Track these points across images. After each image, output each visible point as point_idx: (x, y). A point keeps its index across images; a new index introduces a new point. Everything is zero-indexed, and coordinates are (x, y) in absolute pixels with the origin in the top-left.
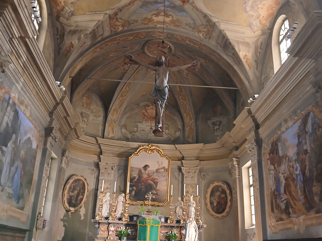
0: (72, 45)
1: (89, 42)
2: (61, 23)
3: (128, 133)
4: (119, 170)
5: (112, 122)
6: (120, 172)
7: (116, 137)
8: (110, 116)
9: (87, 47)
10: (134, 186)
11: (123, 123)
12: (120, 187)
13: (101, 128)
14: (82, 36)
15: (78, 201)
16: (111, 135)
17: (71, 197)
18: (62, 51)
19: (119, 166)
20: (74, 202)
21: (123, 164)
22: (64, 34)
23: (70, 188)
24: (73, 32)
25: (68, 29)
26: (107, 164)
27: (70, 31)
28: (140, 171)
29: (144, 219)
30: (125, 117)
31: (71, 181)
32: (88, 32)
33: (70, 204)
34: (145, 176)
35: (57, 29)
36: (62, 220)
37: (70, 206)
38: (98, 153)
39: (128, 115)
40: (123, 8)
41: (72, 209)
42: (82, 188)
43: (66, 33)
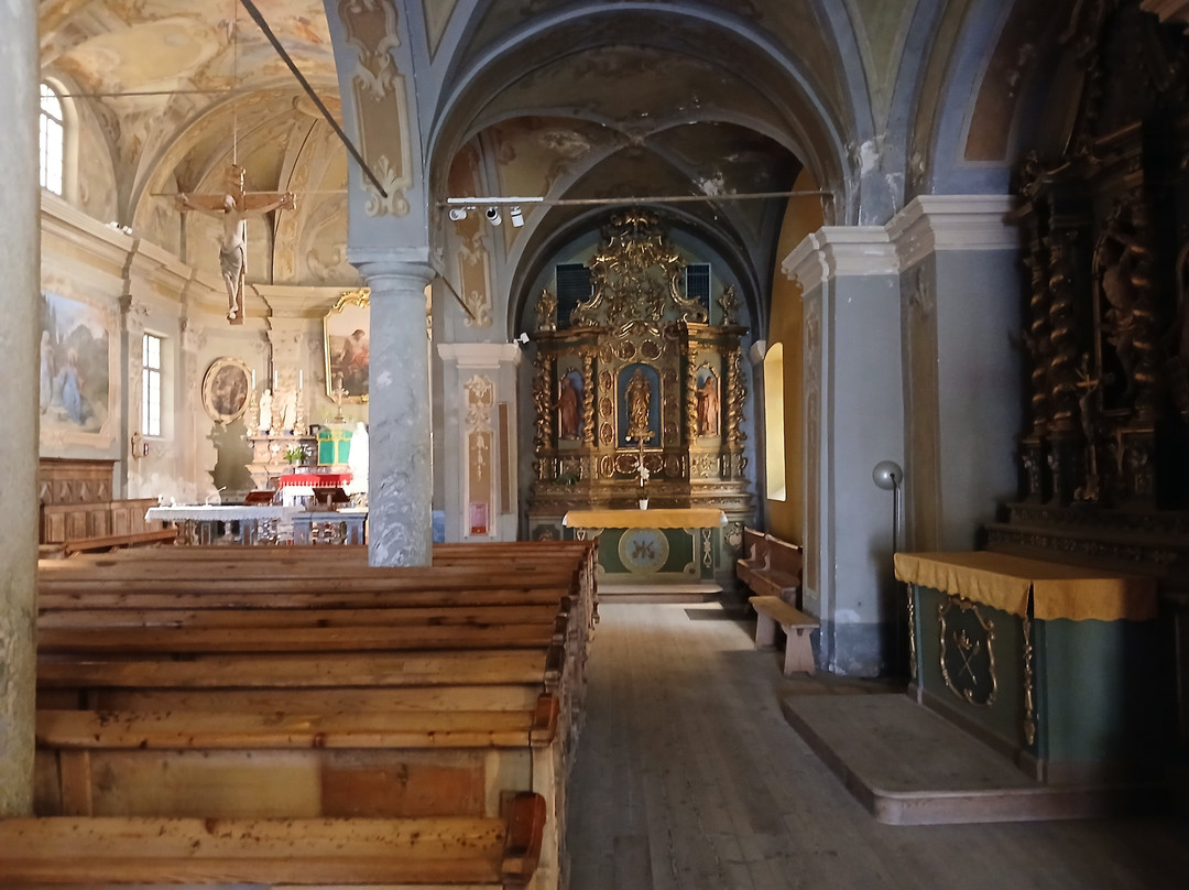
0: (137, 141)
1: (170, 128)
2: (107, 105)
3: (321, 267)
4: (310, 341)
5: (285, 249)
6: (314, 346)
7: (297, 280)
8: (278, 236)
9: (168, 137)
10: (340, 370)
11: (309, 248)
12: (315, 373)
13: (265, 261)
14: (151, 121)
15: (237, 404)
16: (286, 276)
17: (220, 398)
18: (123, 153)
19: (310, 333)
20: (227, 405)
21: (316, 329)
22: (118, 123)
23: (215, 382)
24: (134, 117)
25: (122, 113)
26: (284, 332)
27: (127, 116)
28: (347, 342)
29: (328, 430)
30: (313, 233)
31: (214, 371)
32: (161, 113)
33: (220, 408)
34: (357, 351)
35: (104, 115)
36: (208, 437)
37: (220, 412)
38: (265, 314)
39: (318, 228)
40: (209, 62)
41: (227, 419)
42: (241, 381)
43: (121, 121)
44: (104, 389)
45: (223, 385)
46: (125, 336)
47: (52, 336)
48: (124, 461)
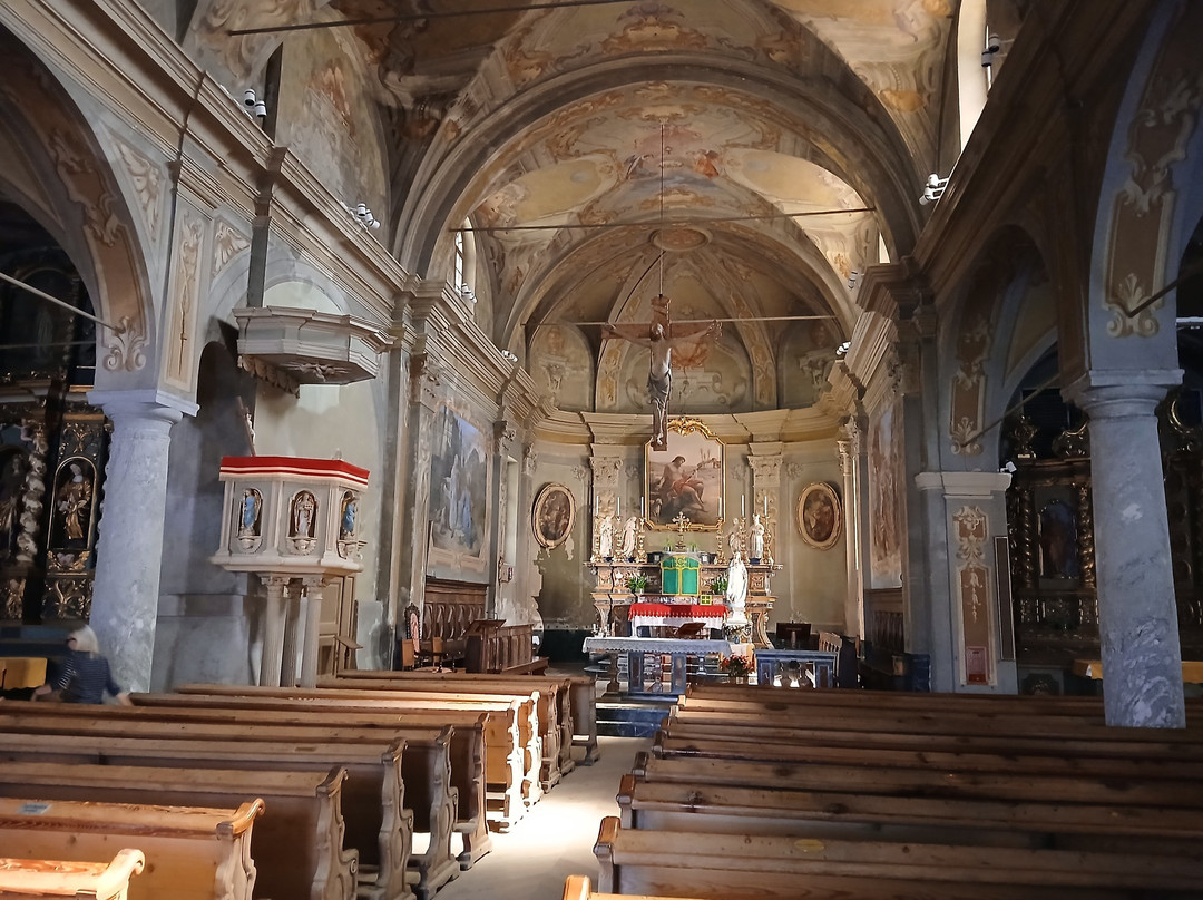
0: (519, 272)
1: (548, 260)
2: (497, 239)
3: (640, 394)
4: (628, 468)
5: (607, 377)
6: (631, 472)
7: (617, 407)
8: (602, 365)
9: (545, 268)
10: (659, 497)
11: (629, 377)
12: (632, 499)
13: (588, 390)
14: (535, 255)
15: (560, 529)
16: (608, 403)
17: (546, 522)
18: (503, 286)
19: (627, 460)
20: (552, 530)
21: (635, 456)
22: (504, 255)
23: (543, 507)
24: (521, 250)
25: (510, 247)
26: (605, 458)
27: (514, 250)
28: (667, 469)
29: (671, 558)
30: (632, 363)
31: (544, 495)
32: (545, 247)
33: (547, 535)
34: (678, 478)
35: (492, 248)
36: (535, 562)
37: (546, 538)
38: (587, 440)
39: (638, 358)
40: (601, 197)
41: (551, 543)
42: (565, 506)
43: (507, 254)
44: (483, 515)
45: (551, 509)
46: (497, 461)
47: (459, 459)
48: (492, 585)
